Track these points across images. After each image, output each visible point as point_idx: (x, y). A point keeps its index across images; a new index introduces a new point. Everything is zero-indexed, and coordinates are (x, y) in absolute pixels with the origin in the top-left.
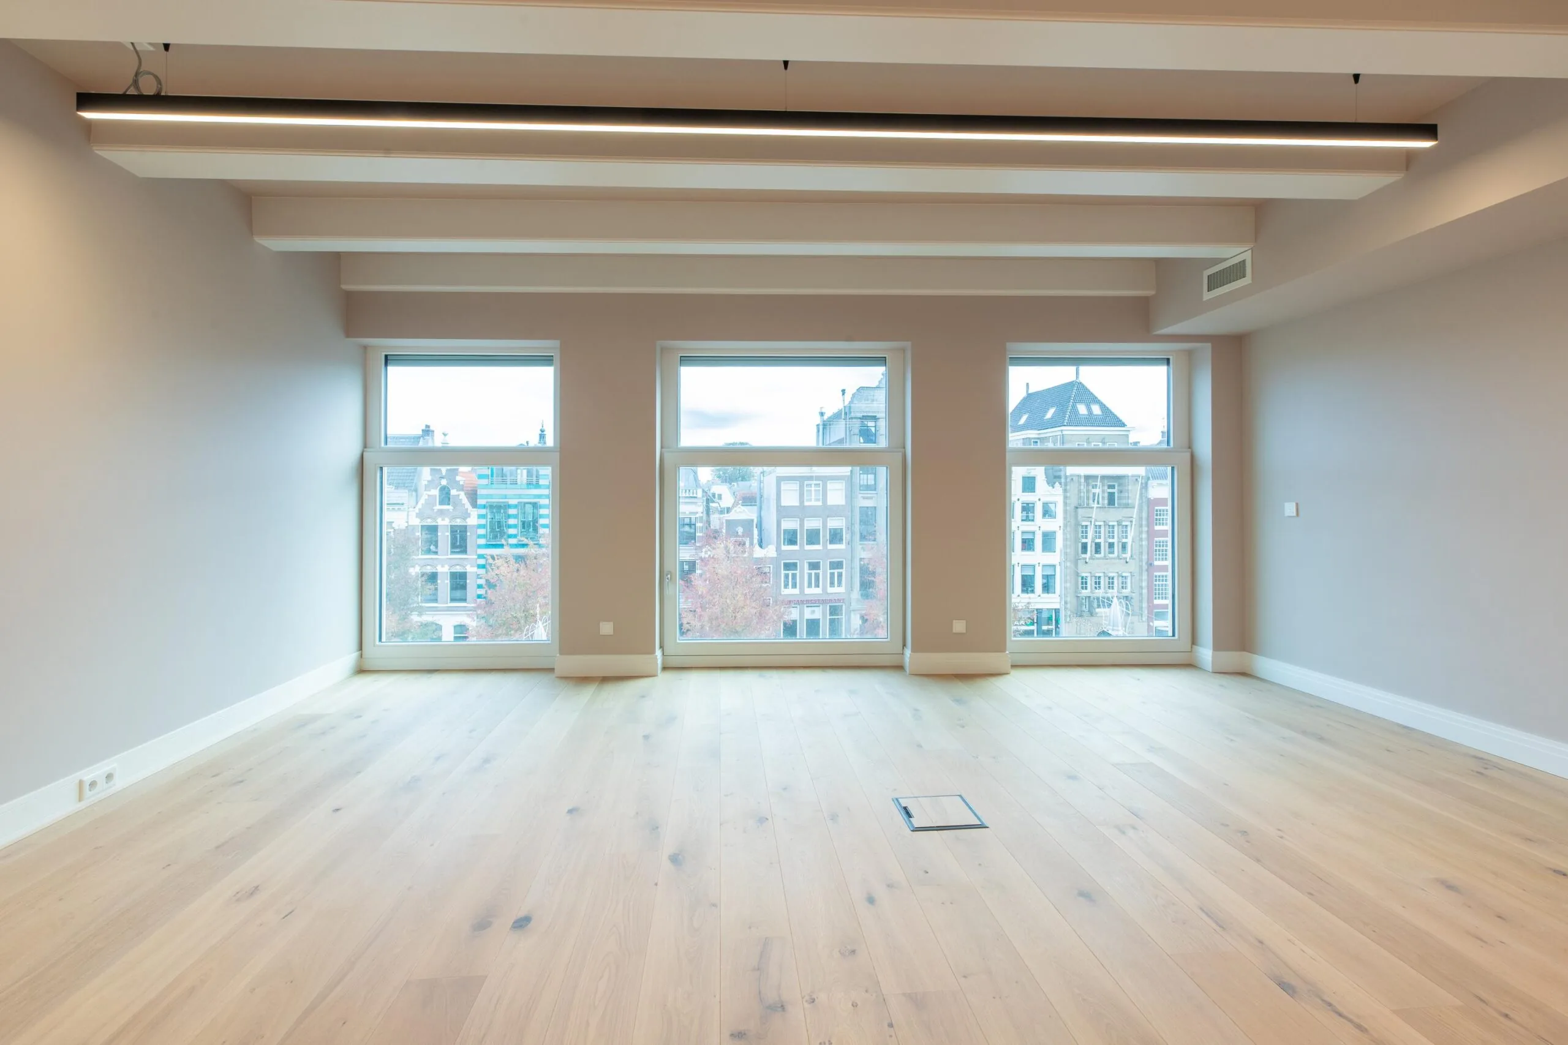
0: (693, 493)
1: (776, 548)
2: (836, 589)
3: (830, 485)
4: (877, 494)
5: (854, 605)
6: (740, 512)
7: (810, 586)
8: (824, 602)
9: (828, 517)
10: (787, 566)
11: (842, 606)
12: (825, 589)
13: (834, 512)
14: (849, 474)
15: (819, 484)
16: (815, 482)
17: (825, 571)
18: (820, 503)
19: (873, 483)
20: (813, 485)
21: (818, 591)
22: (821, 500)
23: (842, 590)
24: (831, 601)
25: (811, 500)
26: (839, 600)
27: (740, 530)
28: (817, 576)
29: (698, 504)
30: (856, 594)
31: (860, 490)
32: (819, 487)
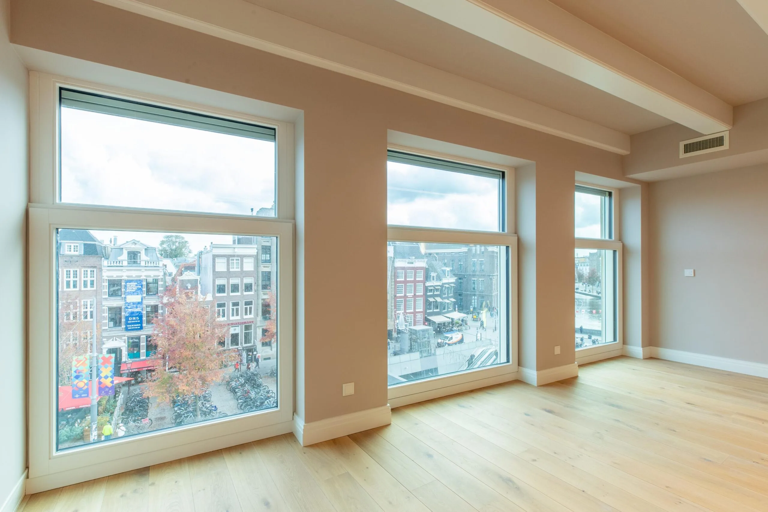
0: (156, 264)
1: (213, 296)
2: (248, 316)
3: (245, 260)
4: (271, 265)
5: (259, 324)
6: (189, 275)
7: (233, 315)
8: (242, 323)
9: (244, 277)
10: (220, 305)
11: (252, 325)
12: (242, 316)
13: (248, 274)
14: (256, 254)
15: (239, 259)
16: (236, 258)
17: (242, 307)
18: (239, 270)
19: (269, 259)
20: (235, 260)
21: (238, 318)
22: (240, 268)
23: (252, 316)
24: (245, 323)
25: (234, 268)
26: (250, 322)
27: (189, 286)
28: (237, 310)
29: (160, 270)
30: (260, 318)
31: (262, 263)
32: (239, 261)
